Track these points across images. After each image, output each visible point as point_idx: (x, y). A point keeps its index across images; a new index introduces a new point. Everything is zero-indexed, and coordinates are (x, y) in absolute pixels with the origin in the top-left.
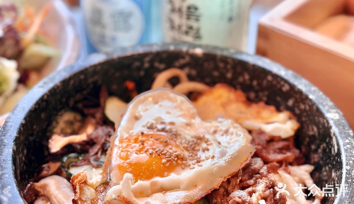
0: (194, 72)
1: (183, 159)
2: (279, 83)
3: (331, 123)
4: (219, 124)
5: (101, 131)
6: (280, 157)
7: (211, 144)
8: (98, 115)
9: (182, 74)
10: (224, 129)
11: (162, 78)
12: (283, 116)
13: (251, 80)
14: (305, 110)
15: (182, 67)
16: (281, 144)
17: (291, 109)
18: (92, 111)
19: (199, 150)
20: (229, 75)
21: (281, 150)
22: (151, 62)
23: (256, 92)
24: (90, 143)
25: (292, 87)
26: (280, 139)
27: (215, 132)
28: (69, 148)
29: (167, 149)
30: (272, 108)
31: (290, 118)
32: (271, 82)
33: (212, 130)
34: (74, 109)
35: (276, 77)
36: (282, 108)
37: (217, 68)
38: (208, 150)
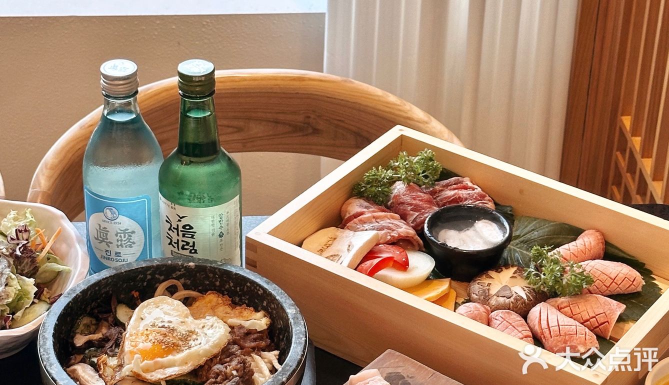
0: (189, 282)
1: (177, 346)
2: (255, 288)
3: (290, 316)
4: (206, 321)
5: (114, 331)
6: (253, 344)
7: (200, 335)
8: (110, 319)
9: (179, 284)
10: (210, 324)
11: (162, 287)
12: (260, 314)
13: (235, 287)
14: (274, 309)
15: (178, 278)
16: (256, 336)
17: (265, 309)
18: (105, 316)
19: (190, 340)
20: (218, 283)
21: (255, 340)
22: (153, 274)
23: (240, 296)
24: (106, 339)
25: (265, 290)
26: (256, 332)
27: (203, 327)
28: (89, 344)
29: (166, 339)
30: (252, 309)
31: (265, 316)
32: (250, 288)
33: (202, 325)
34: (91, 315)
35: (253, 283)
36: (260, 308)
37: (207, 277)
38: (197, 339)
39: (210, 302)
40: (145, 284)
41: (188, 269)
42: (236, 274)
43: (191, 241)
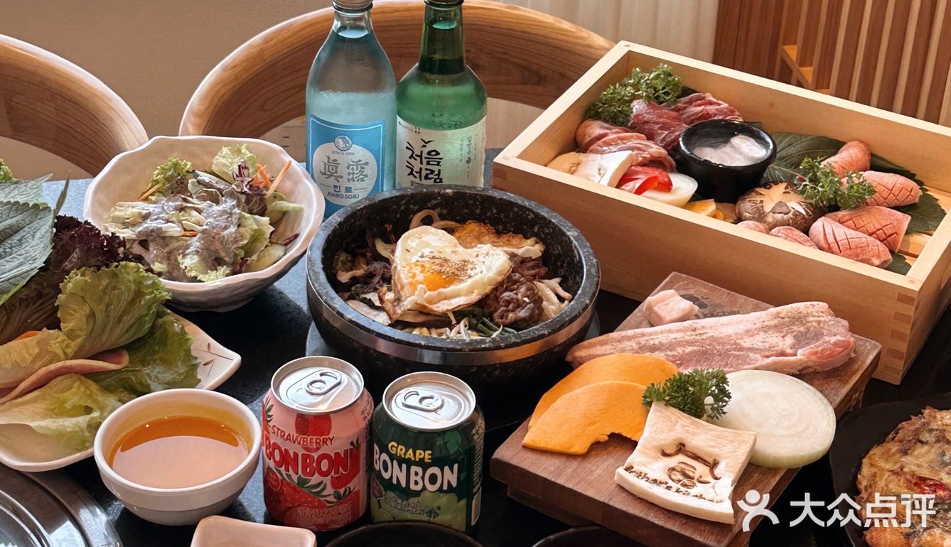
0: (445, 211)
1: (457, 275)
2: (524, 212)
3: (572, 238)
4: (479, 250)
5: (377, 266)
6: (532, 272)
7: (477, 264)
8: (369, 255)
9: (434, 213)
10: (485, 252)
11: (417, 218)
12: (531, 241)
13: (498, 213)
14: (549, 234)
15: (433, 208)
16: (532, 263)
17: (536, 235)
18: (362, 251)
19: (467, 270)
20: (478, 211)
21: (533, 268)
22: (407, 204)
23: (504, 223)
24: (370, 275)
25: (537, 215)
26: (531, 259)
27: (477, 256)
28: (354, 280)
29: (444, 268)
30: (521, 236)
31: (537, 243)
32: (518, 212)
33: (475, 254)
34: (347, 251)
35: (521, 207)
36: (529, 235)
37: (466, 205)
38: (475, 268)
39: (472, 231)
40: (398, 216)
41: (445, 196)
42: (501, 199)
43: (436, 168)
